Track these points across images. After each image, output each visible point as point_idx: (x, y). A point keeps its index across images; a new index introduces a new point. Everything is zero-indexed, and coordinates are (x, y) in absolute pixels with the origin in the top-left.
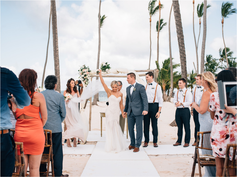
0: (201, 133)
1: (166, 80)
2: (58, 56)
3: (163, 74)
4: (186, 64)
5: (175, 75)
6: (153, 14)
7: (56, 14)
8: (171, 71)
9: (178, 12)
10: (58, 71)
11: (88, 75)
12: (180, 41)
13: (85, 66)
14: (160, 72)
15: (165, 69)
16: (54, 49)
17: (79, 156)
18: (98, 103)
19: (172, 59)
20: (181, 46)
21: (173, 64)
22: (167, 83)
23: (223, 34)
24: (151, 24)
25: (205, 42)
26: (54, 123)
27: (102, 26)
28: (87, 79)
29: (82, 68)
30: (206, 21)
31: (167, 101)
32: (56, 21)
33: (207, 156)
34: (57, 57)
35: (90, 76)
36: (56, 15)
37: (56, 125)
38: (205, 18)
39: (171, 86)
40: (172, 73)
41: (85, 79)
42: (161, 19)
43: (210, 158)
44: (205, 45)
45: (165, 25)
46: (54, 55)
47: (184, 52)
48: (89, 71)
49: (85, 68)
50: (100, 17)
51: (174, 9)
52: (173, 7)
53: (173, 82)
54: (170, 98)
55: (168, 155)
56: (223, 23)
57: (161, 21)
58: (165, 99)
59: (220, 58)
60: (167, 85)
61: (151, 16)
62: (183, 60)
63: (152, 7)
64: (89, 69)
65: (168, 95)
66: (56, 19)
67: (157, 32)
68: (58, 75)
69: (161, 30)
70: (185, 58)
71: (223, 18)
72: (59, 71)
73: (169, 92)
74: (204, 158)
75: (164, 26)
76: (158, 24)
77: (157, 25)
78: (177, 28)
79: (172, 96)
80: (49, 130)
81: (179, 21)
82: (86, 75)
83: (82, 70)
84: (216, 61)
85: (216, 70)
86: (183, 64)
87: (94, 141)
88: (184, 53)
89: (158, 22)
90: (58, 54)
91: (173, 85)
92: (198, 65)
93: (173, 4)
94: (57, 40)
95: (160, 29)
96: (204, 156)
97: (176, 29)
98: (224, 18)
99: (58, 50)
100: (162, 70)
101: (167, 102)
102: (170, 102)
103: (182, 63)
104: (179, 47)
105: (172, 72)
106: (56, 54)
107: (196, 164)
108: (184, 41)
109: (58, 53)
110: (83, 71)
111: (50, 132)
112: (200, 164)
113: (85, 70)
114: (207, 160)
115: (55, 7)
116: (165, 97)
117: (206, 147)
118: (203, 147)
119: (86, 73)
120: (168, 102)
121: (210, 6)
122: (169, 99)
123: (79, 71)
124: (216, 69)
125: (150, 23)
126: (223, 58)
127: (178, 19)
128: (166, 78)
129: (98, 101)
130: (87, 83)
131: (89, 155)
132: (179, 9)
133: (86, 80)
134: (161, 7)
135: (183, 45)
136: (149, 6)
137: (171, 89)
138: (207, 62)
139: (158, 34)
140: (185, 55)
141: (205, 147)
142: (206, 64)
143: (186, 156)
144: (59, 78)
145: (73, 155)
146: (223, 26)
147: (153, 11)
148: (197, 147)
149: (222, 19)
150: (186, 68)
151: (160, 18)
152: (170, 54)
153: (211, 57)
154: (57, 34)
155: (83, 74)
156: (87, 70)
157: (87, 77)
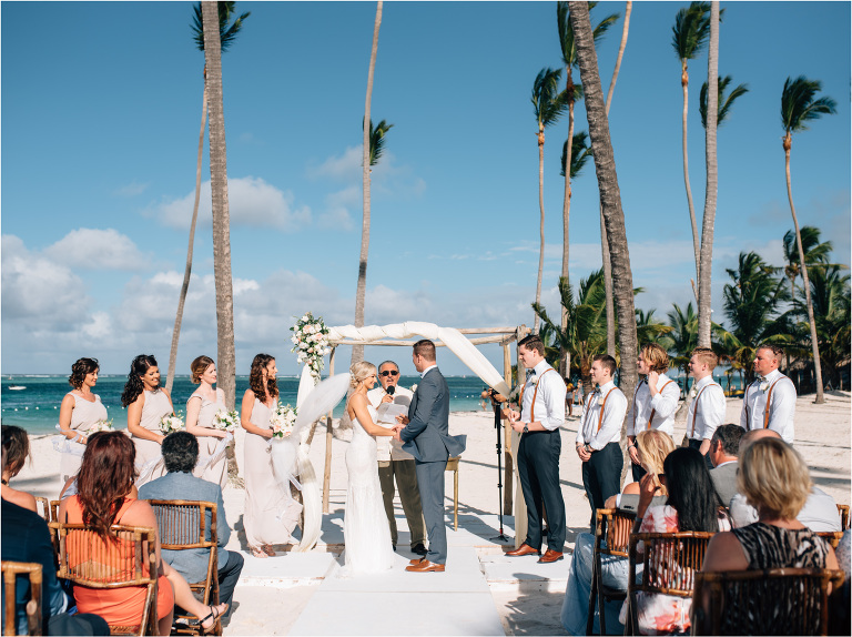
1: (593, 343)
3: (581, 324)
10: (228, 322)
11: (322, 343)
13: (312, 317)
17: (291, 582)
23: (788, 184)
28: (317, 356)
29: (301, 321)
34: (225, 278)
35: (329, 345)
41: (310, 355)
46: (216, 271)
48: (323, 332)
49: (311, 321)
55: (546, 580)
57: (580, 141)
59: (786, 263)
64: (322, 325)
68: (228, 333)
71: (787, 132)
72: (232, 320)
82: (315, 341)
83: (301, 328)
84: (774, 275)
87: (337, 543)
88: (625, 268)
90: (228, 268)
94: (225, 222)
98: (791, 132)
99: (228, 255)
100: (578, 309)
106: (223, 265)
109: (229, 263)
110: (305, 331)
113: (311, 329)
119: (313, 338)
123: (292, 329)
124: (773, 301)
126: (797, 264)
128: (592, 338)
130: (316, 367)
131: (318, 579)
133: (314, 357)
136: (536, 90)
144: (232, 344)
146: (786, 157)
153: (758, 259)
155: (304, 341)
156: (318, 327)
157: (317, 347)
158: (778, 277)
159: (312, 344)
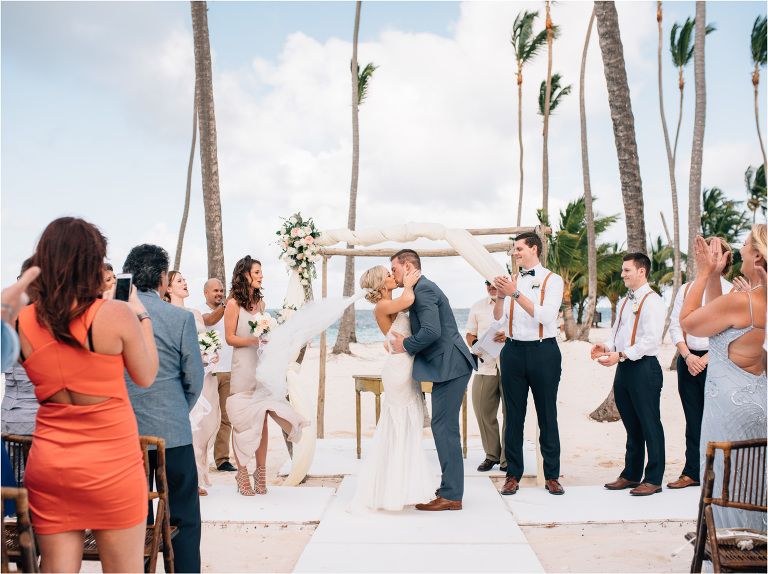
0: (721, 448)
1: (574, 269)
2: (218, 192)
3: (562, 251)
4: (641, 212)
5: (604, 254)
6: (528, 56)
7: (209, 53)
8: (589, 240)
9: (613, 37)
10: (217, 241)
11: (312, 248)
12: (621, 134)
13: (301, 219)
14: (553, 245)
15: (570, 232)
16: (203, 167)
17: (278, 527)
18: (352, 346)
19: (593, 199)
20: (625, 150)
21: (595, 219)
22: (575, 279)
23: (757, 117)
24: (520, 89)
25: (702, 141)
26: (164, 412)
27: (362, 101)
28: (308, 263)
29: (288, 225)
30: (703, 73)
31: (579, 339)
32: (210, 77)
33: (745, 533)
34: (214, 197)
35: (320, 252)
36: (209, 59)
37: (171, 419)
38: (699, 62)
39: (592, 289)
40: (594, 248)
41: (299, 262)
42: (553, 74)
43: (755, 541)
44: (701, 151)
45: (566, 93)
46: (204, 190)
47: (636, 172)
48: (313, 235)
49: (300, 224)
50: (355, 69)
51: (599, 26)
52: (596, 19)
53: (595, 277)
54: (587, 328)
55: (589, 523)
56: (756, 82)
57: (555, 80)
58: (570, 333)
59: (748, 196)
60: (576, 286)
61: (521, 66)
62: (631, 198)
63: (525, 35)
64: (313, 228)
65: (579, 321)
66: (210, 71)
67: (542, 118)
68: (218, 254)
69: (553, 112)
70: (639, 190)
71: (756, 67)
72: (221, 240)
73: (581, 309)
74: (733, 539)
75: (563, 96)
76: (545, 90)
77: (541, 95)
78: (610, 91)
79: (592, 325)
80: (154, 439)
81: (617, 67)
82: (305, 246)
83: (288, 232)
84: (735, 208)
85: (735, 238)
86: (633, 213)
87: (333, 474)
88: (634, 175)
89: (544, 83)
90: (217, 187)
91: (595, 285)
92: (676, 219)
93: (595, 9)
94: (212, 139)
95: (552, 107)
96: (730, 534)
97: (607, 94)
98: (760, 67)
99: (216, 173)
100: (560, 237)
101: (576, 343)
102: (588, 341)
103: (627, 208)
104: (619, 155)
105: (593, 244)
106: (211, 185)
107: (704, 562)
108: (634, 134)
109: (217, 181)
110: (293, 235)
111: (158, 446)
112: (720, 563)
113: (300, 232)
114: (745, 550)
115: (207, 32)
116: (570, 323)
117: (742, 501)
118: (731, 499)
119: (303, 242)
120: (583, 342)
121: (713, 29)
122: (583, 332)
123: (279, 233)
124: (736, 232)
125: (517, 87)
126: (758, 197)
127: (612, 61)
128: (573, 265)
129: (353, 340)
130: (306, 275)
131: (311, 523)
132: (615, 24)
133: (304, 264)
134: (553, 36)
135: (632, 148)
136: (515, 32)
137: (591, 298)
138: (705, 213)
139: (546, 122)
140: (640, 181)
141: (736, 500)
142: (703, 219)
143: (657, 527)
144: (222, 265)
145: (255, 525)
146: (756, 92)
147: (527, 49)
148: (705, 500)
149: (753, 69)
150: (643, 223)
151: (550, 70)
152: (585, 185)
153: (719, 194)
154: (213, 119)
155: (292, 245)
156: (308, 230)
157: (307, 253)
158: (741, 209)
159: (301, 249)
